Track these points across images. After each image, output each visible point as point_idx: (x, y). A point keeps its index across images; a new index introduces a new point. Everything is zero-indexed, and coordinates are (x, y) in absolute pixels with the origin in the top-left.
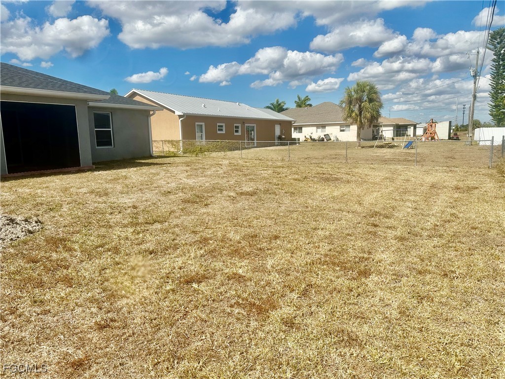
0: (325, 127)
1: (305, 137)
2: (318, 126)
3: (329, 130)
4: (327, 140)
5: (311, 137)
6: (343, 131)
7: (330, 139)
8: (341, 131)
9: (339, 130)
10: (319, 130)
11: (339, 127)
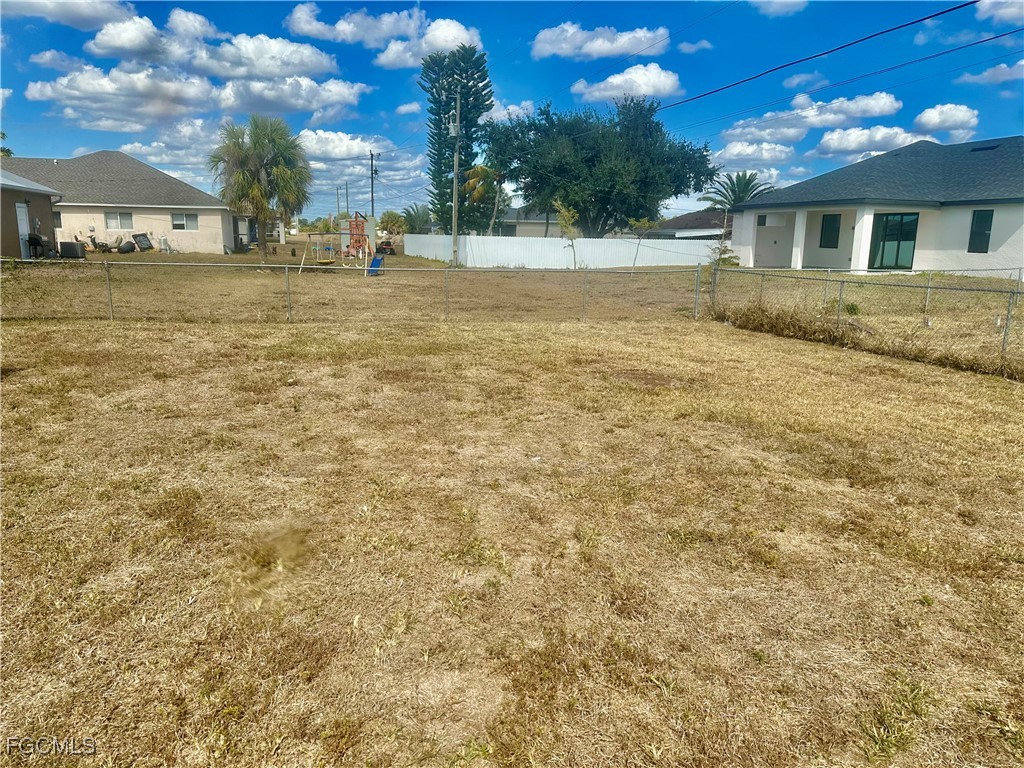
0: (130, 215)
1: (76, 237)
2: (109, 213)
3: (142, 224)
4: (142, 250)
5: (93, 241)
6: (181, 227)
7: (151, 247)
8: (176, 227)
9: (171, 227)
10: (114, 223)
11: (169, 217)
